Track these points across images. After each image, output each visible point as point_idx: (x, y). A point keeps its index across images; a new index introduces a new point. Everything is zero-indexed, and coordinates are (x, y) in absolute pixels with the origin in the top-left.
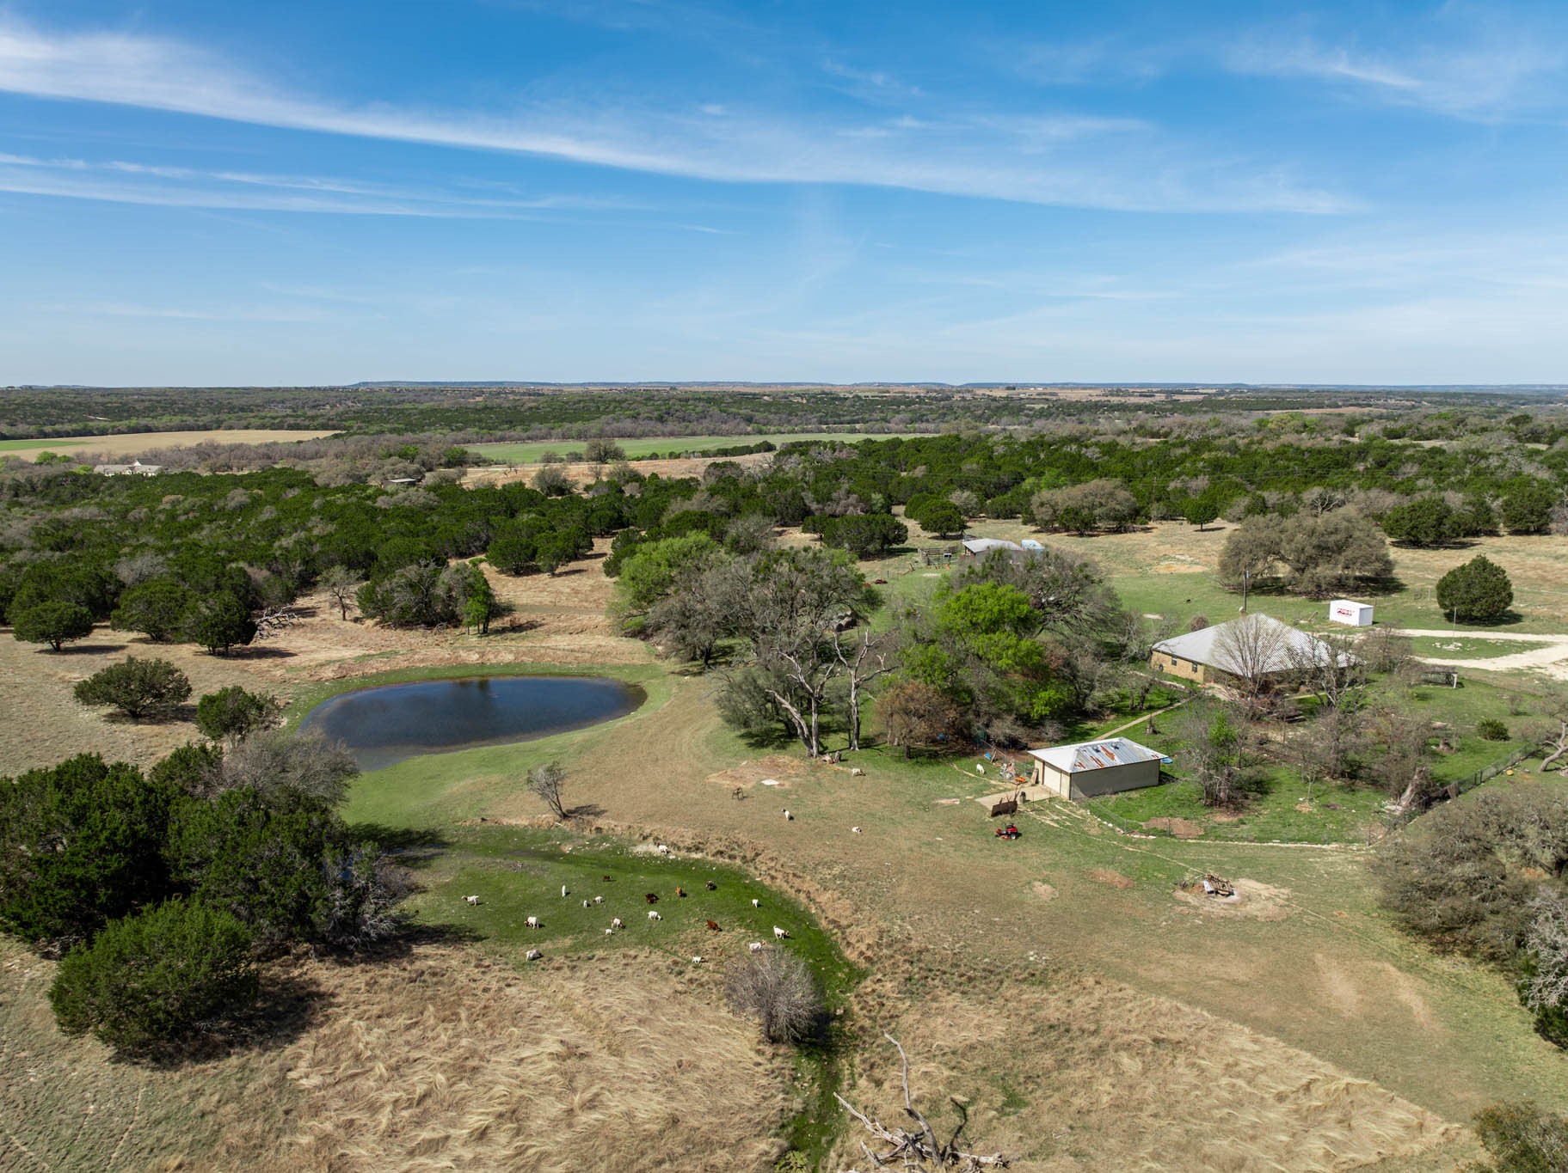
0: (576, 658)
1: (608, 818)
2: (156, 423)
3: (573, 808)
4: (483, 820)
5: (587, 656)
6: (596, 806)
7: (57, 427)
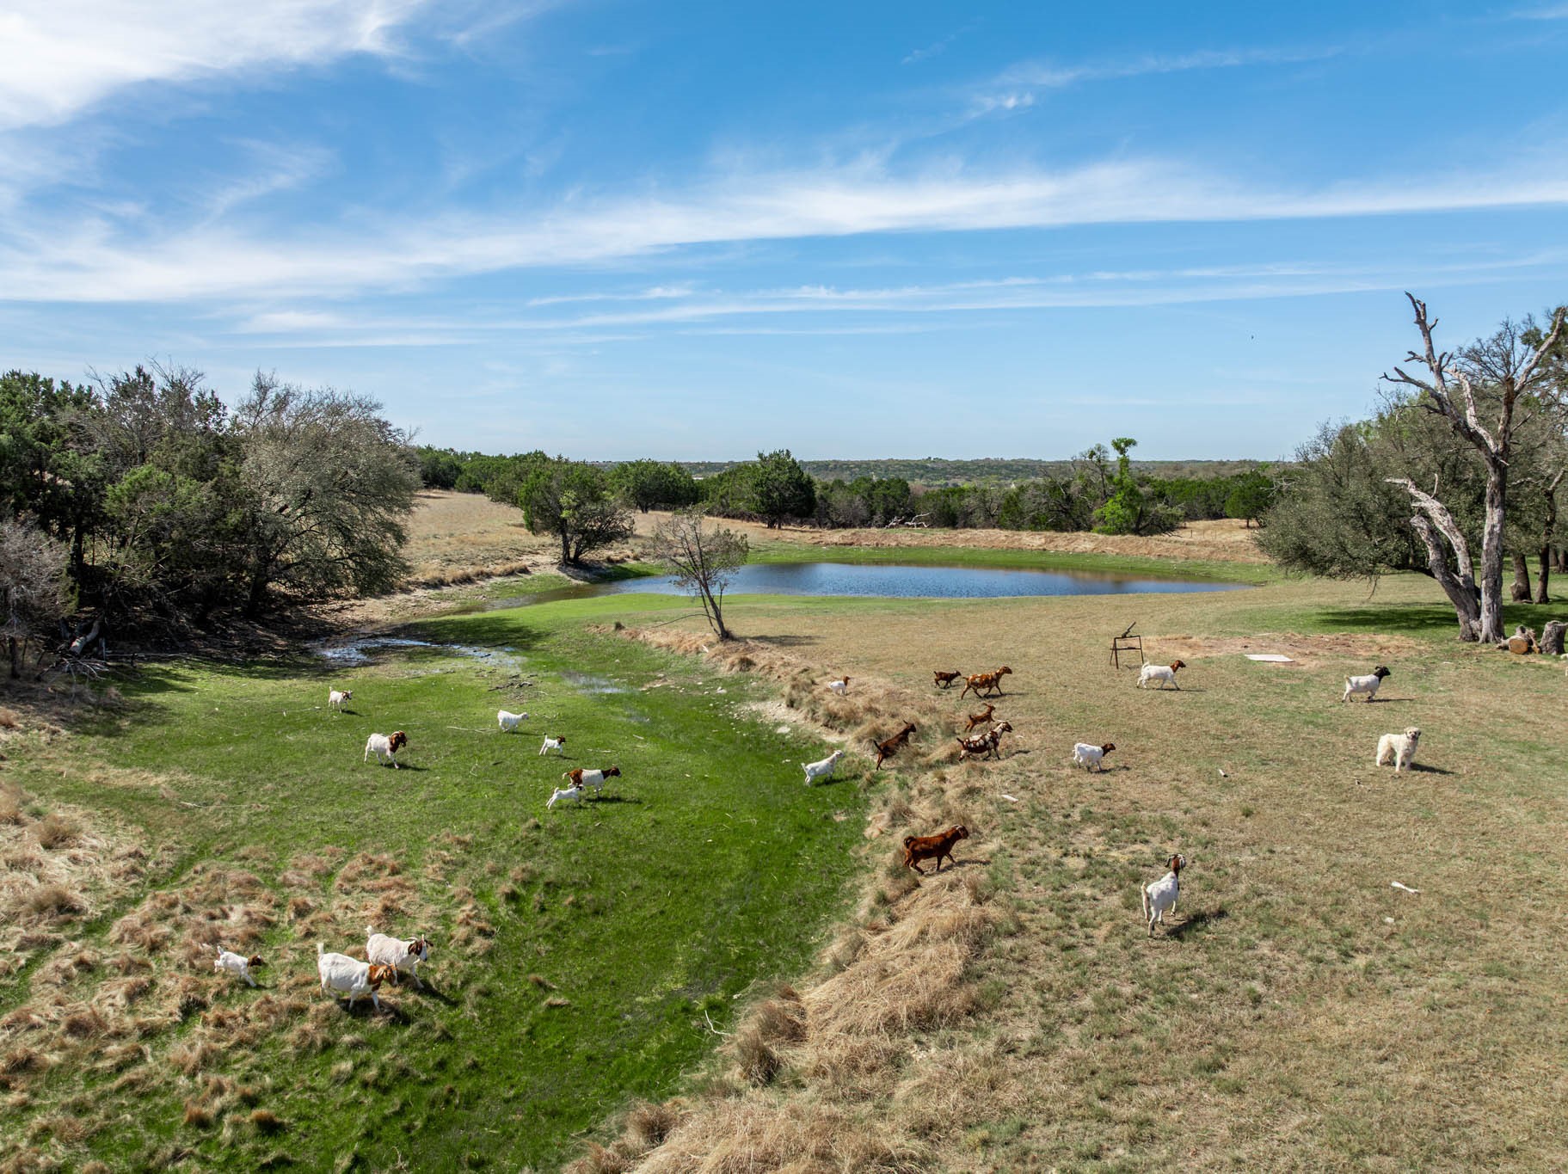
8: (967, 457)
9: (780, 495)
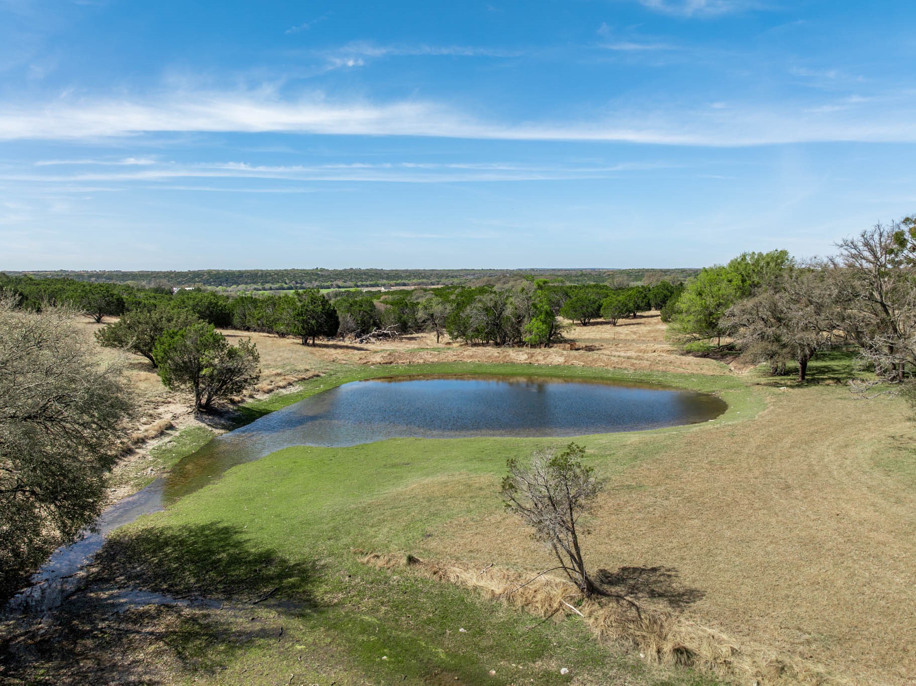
0: (633, 365)
1: (708, 617)
2: (410, 282)
3: (614, 568)
4: (411, 560)
5: (646, 363)
6: (670, 574)
7: (364, 283)
8: (340, 268)
9: (317, 322)
